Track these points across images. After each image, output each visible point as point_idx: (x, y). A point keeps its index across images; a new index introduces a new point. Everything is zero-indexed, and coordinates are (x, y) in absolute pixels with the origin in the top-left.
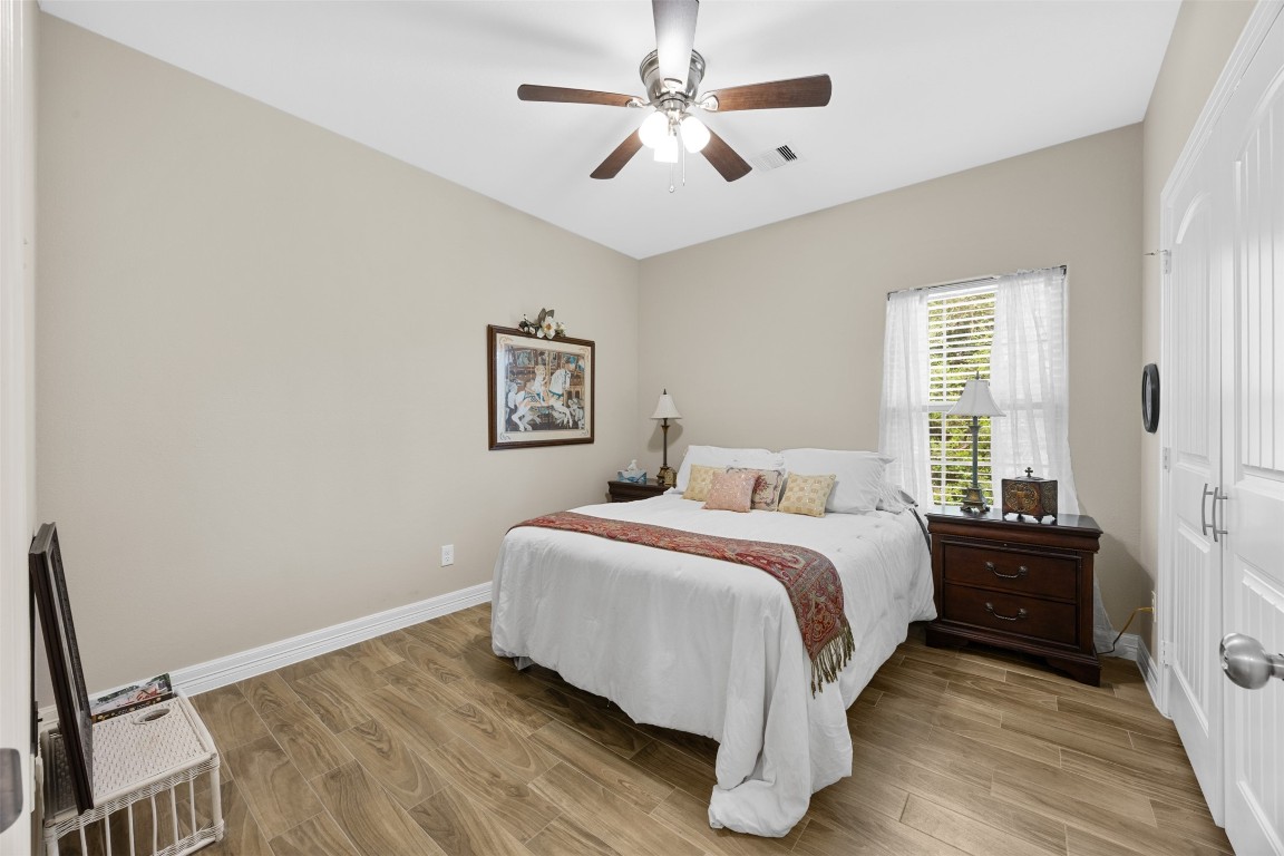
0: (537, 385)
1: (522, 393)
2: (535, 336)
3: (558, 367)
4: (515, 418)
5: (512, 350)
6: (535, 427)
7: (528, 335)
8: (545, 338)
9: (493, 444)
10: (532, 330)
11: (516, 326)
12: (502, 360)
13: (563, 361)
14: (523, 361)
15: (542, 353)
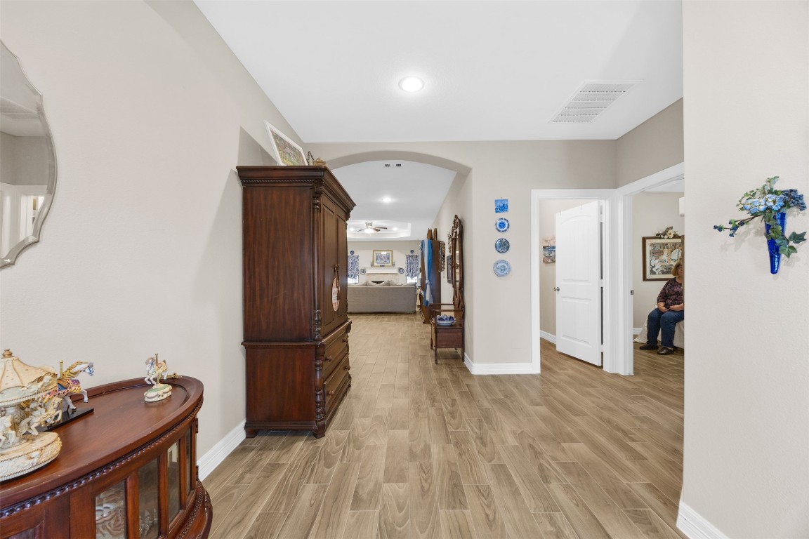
0: (665, 257)
1: (657, 260)
2: (664, 238)
3: (675, 248)
4: (654, 269)
5: (652, 245)
6: (663, 273)
7: (660, 238)
8: (668, 238)
9: (645, 279)
10: (662, 236)
11: (654, 235)
12: (648, 249)
13: (677, 246)
14: (658, 248)
15: (667, 244)
